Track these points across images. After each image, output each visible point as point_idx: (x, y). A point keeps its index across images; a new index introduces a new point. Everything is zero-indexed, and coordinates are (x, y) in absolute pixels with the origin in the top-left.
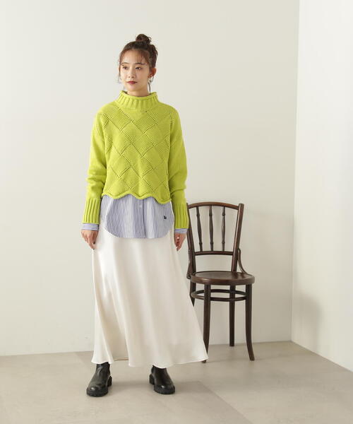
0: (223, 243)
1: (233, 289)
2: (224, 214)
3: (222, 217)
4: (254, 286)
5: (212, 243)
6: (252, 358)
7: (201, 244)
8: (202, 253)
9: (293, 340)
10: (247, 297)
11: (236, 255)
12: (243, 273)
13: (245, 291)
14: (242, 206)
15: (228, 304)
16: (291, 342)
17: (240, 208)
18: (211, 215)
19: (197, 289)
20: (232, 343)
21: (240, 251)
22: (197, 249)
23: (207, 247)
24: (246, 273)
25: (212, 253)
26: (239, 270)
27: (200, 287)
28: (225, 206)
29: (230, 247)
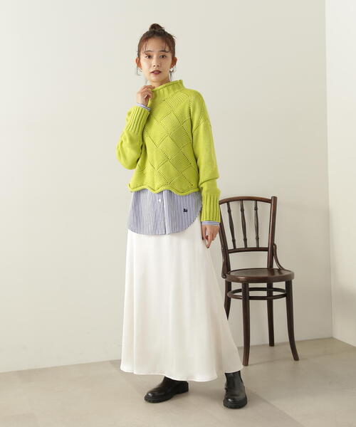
0: (257, 239)
1: (270, 286)
2: (256, 209)
3: (254, 211)
4: (294, 282)
5: (245, 240)
6: (296, 358)
7: (234, 241)
8: (235, 250)
9: (334, 336)
10: (288, 294)
11: (272, 251)
12: (280, 269)
13: (285, 288)
14: (275, 198)
15: (265, 302)
16: (332, 338)
17: (273, 201)
18: (242, 210)
19: (233, 289)
20: (272, 343)
21: (276, 246)
22: (230, 246)
23: (240, 244)
24: (283, 269)
25: (246, 249)
26: (275, 266)
27: (236, 286)
28: (256, 200)
29: (264, 243)
